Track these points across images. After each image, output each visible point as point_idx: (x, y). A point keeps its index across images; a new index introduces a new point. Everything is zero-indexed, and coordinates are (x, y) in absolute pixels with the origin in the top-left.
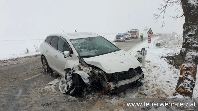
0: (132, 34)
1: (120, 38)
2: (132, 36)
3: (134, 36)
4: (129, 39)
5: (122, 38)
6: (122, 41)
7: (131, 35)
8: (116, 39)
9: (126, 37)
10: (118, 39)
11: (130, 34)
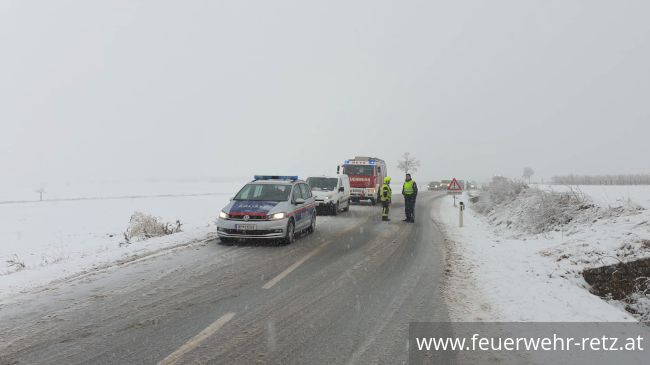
0: (353, 179)
1: (263, 217)
2: (358, 191)
3: (367, 191)
4: (342, 206)
5: (279, 215)
6: (283, 242)
7: (353, 184)
8: (231, 224)
9: (324, 196)
10: (245, 224)
11: (345, 181)
